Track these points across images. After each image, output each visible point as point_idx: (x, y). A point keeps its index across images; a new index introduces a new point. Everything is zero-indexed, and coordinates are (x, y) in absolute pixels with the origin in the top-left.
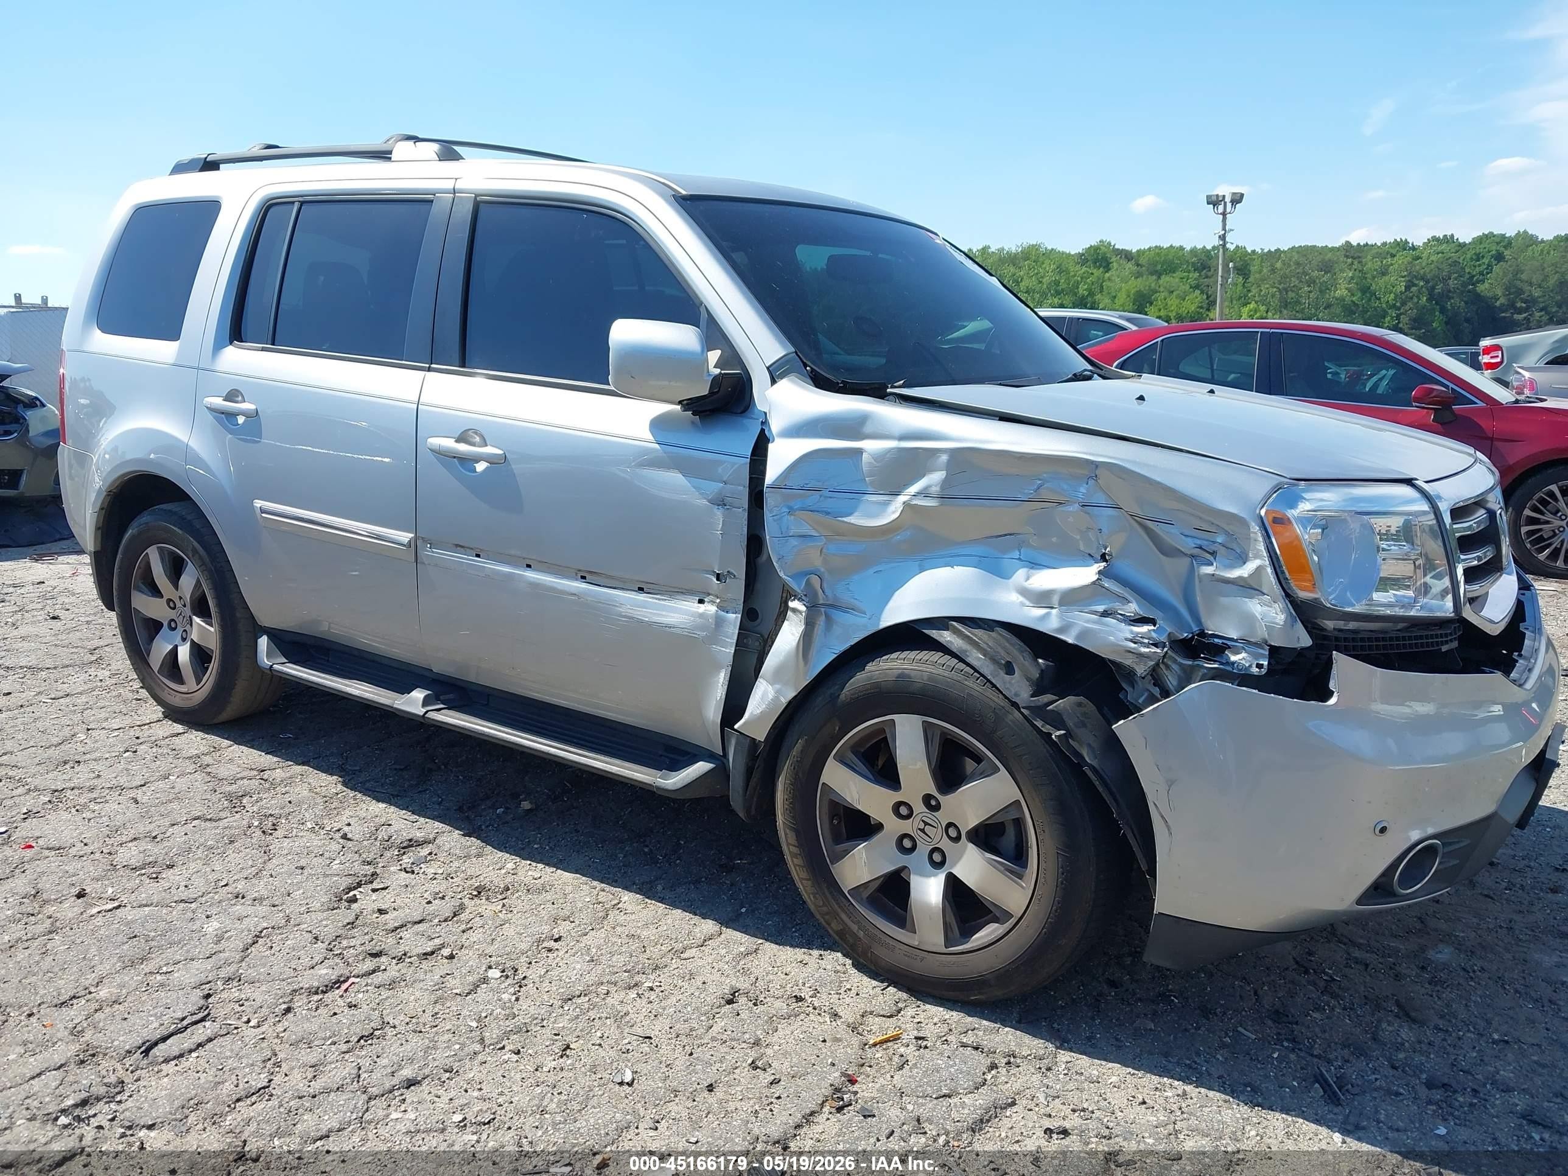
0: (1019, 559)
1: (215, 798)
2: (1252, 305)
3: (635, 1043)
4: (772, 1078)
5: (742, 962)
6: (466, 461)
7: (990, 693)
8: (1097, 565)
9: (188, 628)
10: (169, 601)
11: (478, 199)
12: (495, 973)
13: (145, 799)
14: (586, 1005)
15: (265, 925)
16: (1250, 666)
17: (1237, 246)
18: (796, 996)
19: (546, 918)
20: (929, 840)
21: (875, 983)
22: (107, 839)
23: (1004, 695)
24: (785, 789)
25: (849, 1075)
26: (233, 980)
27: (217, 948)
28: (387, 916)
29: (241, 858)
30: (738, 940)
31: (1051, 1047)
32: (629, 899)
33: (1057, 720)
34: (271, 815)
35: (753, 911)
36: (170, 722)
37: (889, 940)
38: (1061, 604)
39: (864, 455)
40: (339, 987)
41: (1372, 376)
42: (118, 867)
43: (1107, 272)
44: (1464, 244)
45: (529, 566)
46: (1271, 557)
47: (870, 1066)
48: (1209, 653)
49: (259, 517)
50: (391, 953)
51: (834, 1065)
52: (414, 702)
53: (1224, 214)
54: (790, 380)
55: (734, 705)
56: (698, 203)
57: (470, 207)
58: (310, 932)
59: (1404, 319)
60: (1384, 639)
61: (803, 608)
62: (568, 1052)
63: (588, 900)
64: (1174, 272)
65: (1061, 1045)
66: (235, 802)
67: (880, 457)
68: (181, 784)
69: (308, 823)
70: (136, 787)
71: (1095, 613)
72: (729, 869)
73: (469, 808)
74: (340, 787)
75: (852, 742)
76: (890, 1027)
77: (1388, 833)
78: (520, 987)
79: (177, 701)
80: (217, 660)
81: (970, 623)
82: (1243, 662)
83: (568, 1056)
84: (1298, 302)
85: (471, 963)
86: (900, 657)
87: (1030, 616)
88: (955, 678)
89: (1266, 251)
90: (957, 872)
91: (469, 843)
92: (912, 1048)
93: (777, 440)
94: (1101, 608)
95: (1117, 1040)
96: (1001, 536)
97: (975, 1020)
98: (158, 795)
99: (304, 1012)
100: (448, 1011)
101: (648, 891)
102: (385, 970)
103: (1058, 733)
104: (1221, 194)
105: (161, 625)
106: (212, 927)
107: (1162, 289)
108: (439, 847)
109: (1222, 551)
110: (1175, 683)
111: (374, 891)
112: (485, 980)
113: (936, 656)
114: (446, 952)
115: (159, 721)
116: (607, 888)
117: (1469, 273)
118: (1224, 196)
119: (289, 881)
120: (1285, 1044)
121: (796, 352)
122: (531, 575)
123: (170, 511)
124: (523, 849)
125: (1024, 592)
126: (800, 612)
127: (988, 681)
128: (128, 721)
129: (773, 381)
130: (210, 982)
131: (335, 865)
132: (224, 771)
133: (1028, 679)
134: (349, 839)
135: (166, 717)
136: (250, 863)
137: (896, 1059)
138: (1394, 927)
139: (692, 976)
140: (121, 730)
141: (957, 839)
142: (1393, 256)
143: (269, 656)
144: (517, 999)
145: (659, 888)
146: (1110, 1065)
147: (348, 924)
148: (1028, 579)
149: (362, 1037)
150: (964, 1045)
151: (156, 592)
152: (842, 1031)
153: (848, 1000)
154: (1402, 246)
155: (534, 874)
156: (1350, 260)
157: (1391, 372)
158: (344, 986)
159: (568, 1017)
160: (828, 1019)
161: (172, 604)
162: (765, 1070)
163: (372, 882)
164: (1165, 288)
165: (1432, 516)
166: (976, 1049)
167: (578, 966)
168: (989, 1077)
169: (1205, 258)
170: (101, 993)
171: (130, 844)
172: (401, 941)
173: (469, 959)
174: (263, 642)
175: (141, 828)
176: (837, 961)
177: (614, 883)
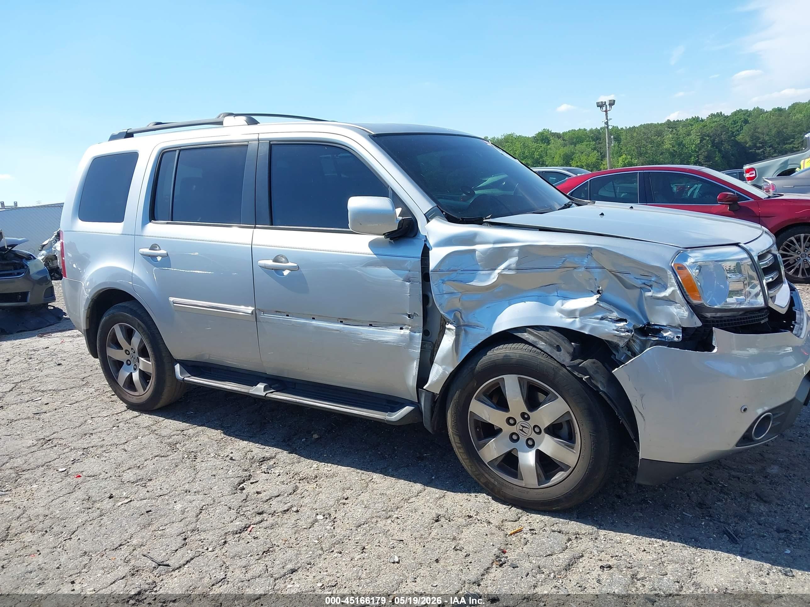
0: (558, 296)
1: (163, 446)
2: (624, 156)
3: (396, 544)
4: (466, 554)
5: (438, 502)
6: (279, 271)
7: (550, 361)
8: (595, 296)
9: (137, 363)
10: (126, 351)
11: (271, 143)
12: (320, 517)
13: (129, 449)
14: (368, 528)
15: (204, 504)
16: (674, 338)
17: (613, 127)
18: (468, 516)
19: (338, 489)
20: (526, 435)
21: (505, 506)
22: (116, 470)
23: (557, 361)
24: (452, 416)
25: (502, 549)
26: (195, 530)
27: (183, 516)
28: (261, 495)
29: (182, 473)
30: (435, 492)
31: (595, 529)
32: (376, 477)
33: (584, 371)
34: (192, 452)
35: (438, 478)
36: (131, 411)
37: (510, 485)
38: (580, 315)
39: (477, 252)
40: (246, 530)
41: (690, 188)
42: (125, 482)
43: (548, 145)
44: (727, 117)
45: (313, 318)
46: (678, 285)
47: (511, 545)
48: (653, 333)
49: (172, 306)
50: (268, 511)
51: (494, 545)
52: (259, 390)
53: (606, 111)
54: (436, 219)
55: (423, 378)
56: (381, 138)
57: (267, 147)
58: (226, 505)
59: (701, 157)
60: (734, 320)
61: (454, 328)
62: (365, 550)
63: (357, 479)
64: (582, 142)
65: (600, 527)
66: (173, 446)
67: (485, 252)
68: (145, 440)
69: (212, 454)
70: (124, 444)
71: (597, 319)
72: (421, 458)
73: (288, 440)
74: (222, 435)
75: (484, 390)
76: (517, 526)
77: (747, 411)
78: (334, 522)
79: (134, 400)
80: (154, 377)
81: (537, 329)
82: (670, 336)
83: (365, 552)
84: (647, 153)
85: (308, 513)
86: (504, 347)
87: (566, 322)
88: (532, 355)
89: (628, 128)
90: (541, 448)
91: (292, 457)
92: (529, 535)
93: (433, 249)
94: (600, 316)
95: (626, 523)
96: (547, 286)
97: (556, 519)
98: (135, 447)
99: (233, 543)
100: (302, 537)
101: (385, 472)
102: (267, 520)
103: (586, 377)
104: (603, 101)
105: (123, 363)
106: (178, 507)
107: (577, 152)
108: (278, 460)
109: (654, 284)
110: (638, 348)
111: (252, 483)
112: (316, 521)
113: (521, 345)
114: (295, 509)
115: (125, 411)
116: (365, 472)
117: (731, 131)
118: (605, 102)
119: (210, 482)
120: (707, 518)
121: (437, 206)
122: (314, 322)
123: (124, 306)
124: (319, 457)
125: (562, 311)
126: (453, 330)
127: (549, 355)
128: (110, 412)
129: (428, 221)
130: (184, 532)
131: (230, 472)
132: (164, 432)
133: (568, 353)
134: (234, 460)
135: (128, 409)
136: (188, 475)
137: (522, 540)
138: (748, 459)
139: (416, 510)
140: (108, 417)
141: (540, 433)
142: (692, 125)
143: (181, 374)
144: (334, 528)
145: (390, 470)
146: (625, 534)
147: (244, 500)
148: (562, 305)
149: (264, 552)
150: (554, 531)
151: (119, 347)
152: (494, 530)
153: (493, 515)
154: (696, 120)
155: (327, 468)
156: (671, 130)
157: (700, 185)
158: (249, 529)
159: (361, 534)
160: (486, 525)
161: (128, 353)
162: (461, 550)
163: (249, 479)
164: (579, 151)
165: (749, 260)
166: (560, 532)
167: (360, 510)
168: (568, 544)
169: (598, 134)
170: (134, 542)
171: (128, 471)
172: (272, 506)
173: (306, 511)
174: (177, 367)
175: (131, 463)
176: (484, 497)
177: (367, 470)
